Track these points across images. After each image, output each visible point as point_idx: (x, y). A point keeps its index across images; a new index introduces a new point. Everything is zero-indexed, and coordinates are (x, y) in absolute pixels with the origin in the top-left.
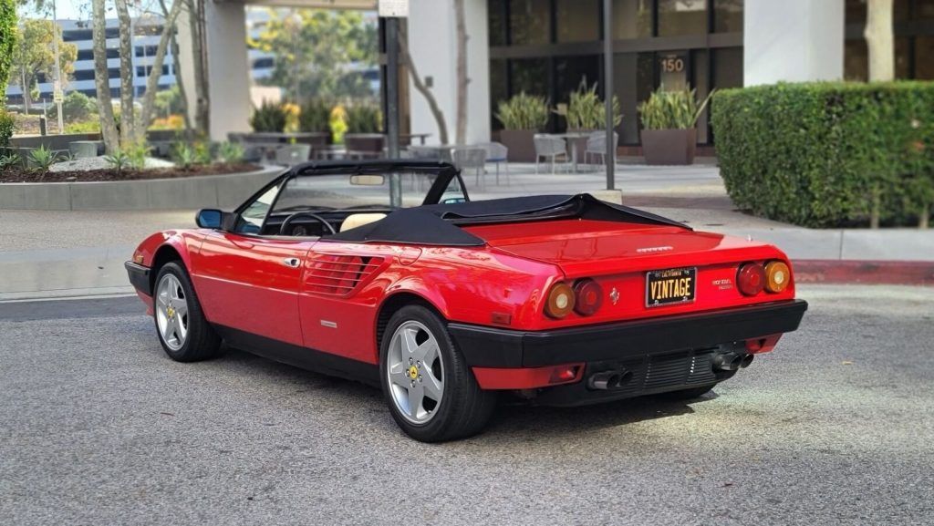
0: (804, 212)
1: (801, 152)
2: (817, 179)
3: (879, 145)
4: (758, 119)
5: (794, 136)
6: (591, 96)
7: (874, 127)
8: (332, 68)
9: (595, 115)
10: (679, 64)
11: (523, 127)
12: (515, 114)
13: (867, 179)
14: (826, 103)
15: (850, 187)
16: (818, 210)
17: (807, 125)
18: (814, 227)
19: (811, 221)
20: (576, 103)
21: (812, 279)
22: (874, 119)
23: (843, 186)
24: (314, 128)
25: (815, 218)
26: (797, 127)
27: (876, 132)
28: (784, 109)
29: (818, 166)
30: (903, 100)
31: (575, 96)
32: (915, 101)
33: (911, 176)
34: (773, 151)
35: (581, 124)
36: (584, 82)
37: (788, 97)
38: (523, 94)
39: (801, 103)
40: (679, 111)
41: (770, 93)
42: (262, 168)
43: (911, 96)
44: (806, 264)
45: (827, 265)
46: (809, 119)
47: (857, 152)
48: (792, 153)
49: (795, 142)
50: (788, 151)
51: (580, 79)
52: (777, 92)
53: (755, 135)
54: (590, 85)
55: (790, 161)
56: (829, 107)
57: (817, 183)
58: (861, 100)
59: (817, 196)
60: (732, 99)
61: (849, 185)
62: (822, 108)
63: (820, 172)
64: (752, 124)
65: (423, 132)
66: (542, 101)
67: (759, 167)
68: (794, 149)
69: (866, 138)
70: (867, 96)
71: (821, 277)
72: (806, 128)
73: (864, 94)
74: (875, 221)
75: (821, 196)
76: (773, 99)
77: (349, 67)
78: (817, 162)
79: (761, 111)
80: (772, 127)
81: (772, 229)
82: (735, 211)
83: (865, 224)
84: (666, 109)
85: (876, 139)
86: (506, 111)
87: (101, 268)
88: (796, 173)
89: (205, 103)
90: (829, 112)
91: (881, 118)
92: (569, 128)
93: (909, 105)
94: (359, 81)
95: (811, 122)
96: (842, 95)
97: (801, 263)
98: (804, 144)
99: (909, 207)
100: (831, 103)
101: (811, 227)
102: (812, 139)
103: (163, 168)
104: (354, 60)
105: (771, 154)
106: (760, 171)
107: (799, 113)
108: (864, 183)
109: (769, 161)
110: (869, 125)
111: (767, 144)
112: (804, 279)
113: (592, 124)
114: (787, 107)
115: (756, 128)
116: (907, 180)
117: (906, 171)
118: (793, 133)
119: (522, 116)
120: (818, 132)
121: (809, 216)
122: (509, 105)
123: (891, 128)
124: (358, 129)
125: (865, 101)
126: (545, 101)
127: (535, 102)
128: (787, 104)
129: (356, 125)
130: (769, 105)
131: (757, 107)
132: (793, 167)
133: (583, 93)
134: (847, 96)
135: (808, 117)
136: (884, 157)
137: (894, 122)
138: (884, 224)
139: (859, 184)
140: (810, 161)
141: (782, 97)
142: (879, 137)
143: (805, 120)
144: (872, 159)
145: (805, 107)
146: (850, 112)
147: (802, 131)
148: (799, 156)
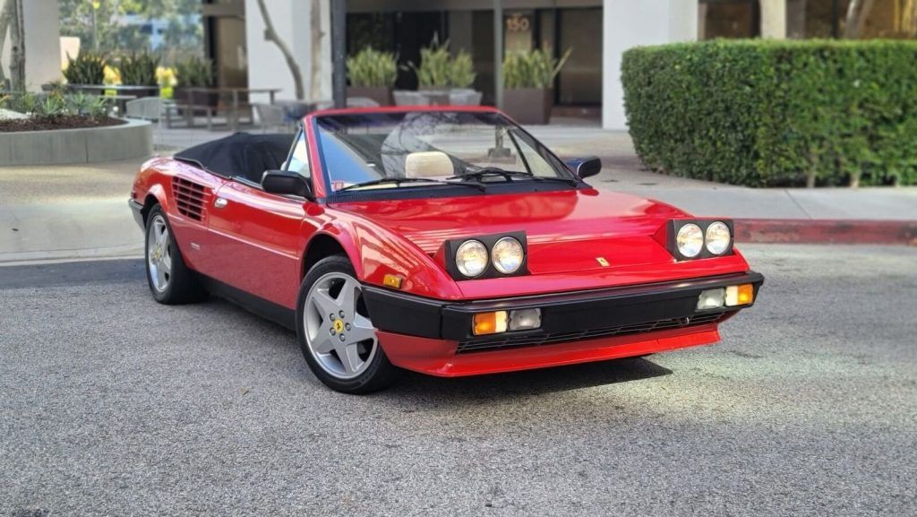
0: (744, 172)
1: (743, 110)
2: (763, 138)
3: (823, 103)
4: (689, 77)
5: (736, 94)
6: (442, 53)
7: (819, 86)
8: (108, 20)
9: (448, 73)
10: (524, 24)
11: (371, 83)
12: (363, 71)
13: (809, 138)
14: (775, 60)
15: (793, 146)
16: (762, 169)
17: (754, 83)
18: (755, 187)
19: (753, 181)
20: (427, 60)
21: (786, 238)
22: (819, 77)
23: (788, 145)
24: (138, 81)
25: (758, 177)
26: (740, 85)
27: (820, 91)
28: (724, 66)
29: (765, 125)
30: (847, 59)
31: (425, 53)
32: (858, 60)
33: (849, 136)
34: (707, 109)
35: (433, 81)
36: (436, 39)
37: (730, 53)
38: (369, 50)
39: (747, 60)
40: (536, 71)
41: (707, 50)
42: (126, 122)
43: (854, 54)
44: (781, 223)
45: (802, 224)
46: (758, 76)
47: (802, 111)
48: (732, 111)
49: (738, 99)
50: (727, 109)
51: (432, 36)
52: (715, 49)
53: (684, 93)
54: (441, 42)
55: (730, 120)
56: (777, 66)
57: (763, 141)
58: (808, 58)
59: (762, 154)
60: (654, 56)
61: (793, 143)
62: (771, 65)
63: (767, 131)
64: (680, 82)
65: (271, 87)
66: (391, 56)
67: (686, 125)
68: (736, 107)
69: (811, 97)
70: (814, 54)
71: (796, 237)
72: (751, 86)
73: (811, 51)
74: (812, 181)
75: (766, 155)
76: (710, 56)
77: (125, 21)
78: (764, 120)
79: (693, 68)
80: (706, 85)
81: (715, 188)
82: (643, 170)
83: (801, 184)
84: (524, 68)
85: (820, 97)
86: (354, 66)
87: (16, 230)
88: (737, 132)
89: (20, 51)
90: (778, 70)
91: (826, 77)
92: (421, 84)
93: (852, 66)
94: (137, 35)
95: (760, 79)
96: (791, 53)
97: (776, 223)
98: (749, 101)
99: (847, 167)
100: (780, 60)
101: (750, 185)
102: (759, 97)
103: (19, 120)
104: (130, 13)
105: (705, 112)
106: (686, 129)
107: (744, 70)
108: (806, 142)
109: (700, 120)
110: (814, 84)
111: (699, 102)
112: (778, 239)
113: (445, 82)
114: (728, 64)
115: (684, 86)
116: (846, 140)
117: (845, 131)
118: (736, 91)
119: (370, 73)
120: (766, 90)
121: (749, 176)
122: (356, 62)
123: (835, 87)
124: (188, 83)
125: (812, 59)
126: (394, 57)
127: (384, 58)
128: (730, 62)
129: (187, 78)
130: (705, 62)
131: (689, 64)
132: (733, 126)
133: (435, 50)
134: (795, 54)
135: (755, 74)
136: (828, 117)
137: (838, 81)
138: (820, 184)
139: (802, 143)
140: (756, 118)
141: (722, 54)
142: (824, 95)
143: (752, 77)
144: (815, 118)
145: (751, 64)
146: (798, 69)
147: (748, 89)
148: (742, 114)
